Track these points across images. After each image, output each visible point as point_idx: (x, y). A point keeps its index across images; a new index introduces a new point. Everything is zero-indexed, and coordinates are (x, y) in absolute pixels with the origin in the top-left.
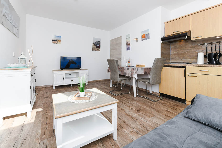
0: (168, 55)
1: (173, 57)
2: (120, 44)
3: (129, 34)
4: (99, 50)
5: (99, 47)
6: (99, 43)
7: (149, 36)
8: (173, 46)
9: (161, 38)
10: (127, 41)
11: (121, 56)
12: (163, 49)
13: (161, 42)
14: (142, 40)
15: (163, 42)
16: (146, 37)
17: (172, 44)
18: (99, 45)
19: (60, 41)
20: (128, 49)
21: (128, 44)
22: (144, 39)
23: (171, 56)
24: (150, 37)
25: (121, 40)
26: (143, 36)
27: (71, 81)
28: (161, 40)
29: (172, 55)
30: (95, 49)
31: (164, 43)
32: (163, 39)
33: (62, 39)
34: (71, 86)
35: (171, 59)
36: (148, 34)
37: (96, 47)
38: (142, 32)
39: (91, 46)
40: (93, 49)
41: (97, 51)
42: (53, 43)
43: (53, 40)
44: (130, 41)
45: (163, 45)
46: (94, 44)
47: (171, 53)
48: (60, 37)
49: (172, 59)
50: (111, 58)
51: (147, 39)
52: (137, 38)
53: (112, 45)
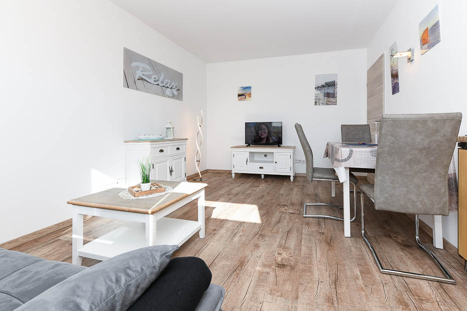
3: (395, 43)
4: (332, 102)
5: (333, 95)
6: (332, 84)
10: (392, 67)
11: (382, 112)
14: (423, 52)
18: (334, 91)
19: (250, 95)
20: (395, 89)
21: (395, 76)
25: (382, 66)
26: (423, 38)
27: (260, 168)
30: (322, 102)
33: (253, 91)
34: (263, 177)
36: (436, 26)
37: (325, 96)
38: (421, 23)
39: (311, 93)
40: (317, 102)
41: (327, 104)
42: (240, 100)
43: (239, 95)
44: (397, 63)
46: (318, 88)
48: (250, 88)
50: (368, 120)
51: (434, 46)
52: (410, 50)
53: (369, 85)
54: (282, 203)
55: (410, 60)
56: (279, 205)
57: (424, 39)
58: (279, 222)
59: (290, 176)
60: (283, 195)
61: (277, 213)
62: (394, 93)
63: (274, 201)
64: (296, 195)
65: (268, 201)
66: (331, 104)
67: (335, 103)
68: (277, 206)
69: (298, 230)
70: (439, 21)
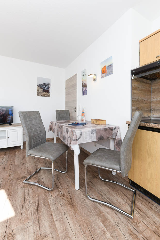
0: (146, 103)
1: (157, 107)
2: (74, 86)
3: (85, 70)
4: (47, 95)
5: (48, 91)
6: (47, 85)
7: (112, 68)
8: (155, 86)
9: (132, 71)
10: (83, 81)
11: (76, 104)
12: (136, 92)
13: (133, 78)
14: (102, 77)
15: (136, 77)
16: (107, 71)
17: (154, 82)
18: (49, 89)
20: (84, 93)
21: (84, 86)
22: (104, 75)
23: (151, 105)
24: (113, 71)
25: (76, 80)
28: (132, 74)
29: (153, 102)
30: (41, 94)
31: (137, 81)
32: (135, 72)
35: (152, 110)
36: (111, 66)
37: (43, 91)
38: (102, 63)
39: (35, 89)
40: (38, 94)
41: (45, 96)
44: (86, 80)
45: (136, 84)
46: (39, 86)
47: (152, 100)
49: (154, 110)
50: (66, 106)
51: (109, 75)
52: (95, 75)
53: (67, 88)
54: (21, 176)
55: (95, 80)
56: (18, 179)
57: (103, 71)
58: (25, 202)
59: (20, 146)
60: (18, 166)
61: (19, 190)
62: (83, 95)
63: (12, 176)
64: (30, 162)
65: (6, 178)
66: (47, 96)
67: (49, 96)
68: (16, 181)
69: (44, 203)
70: (112, 64)
